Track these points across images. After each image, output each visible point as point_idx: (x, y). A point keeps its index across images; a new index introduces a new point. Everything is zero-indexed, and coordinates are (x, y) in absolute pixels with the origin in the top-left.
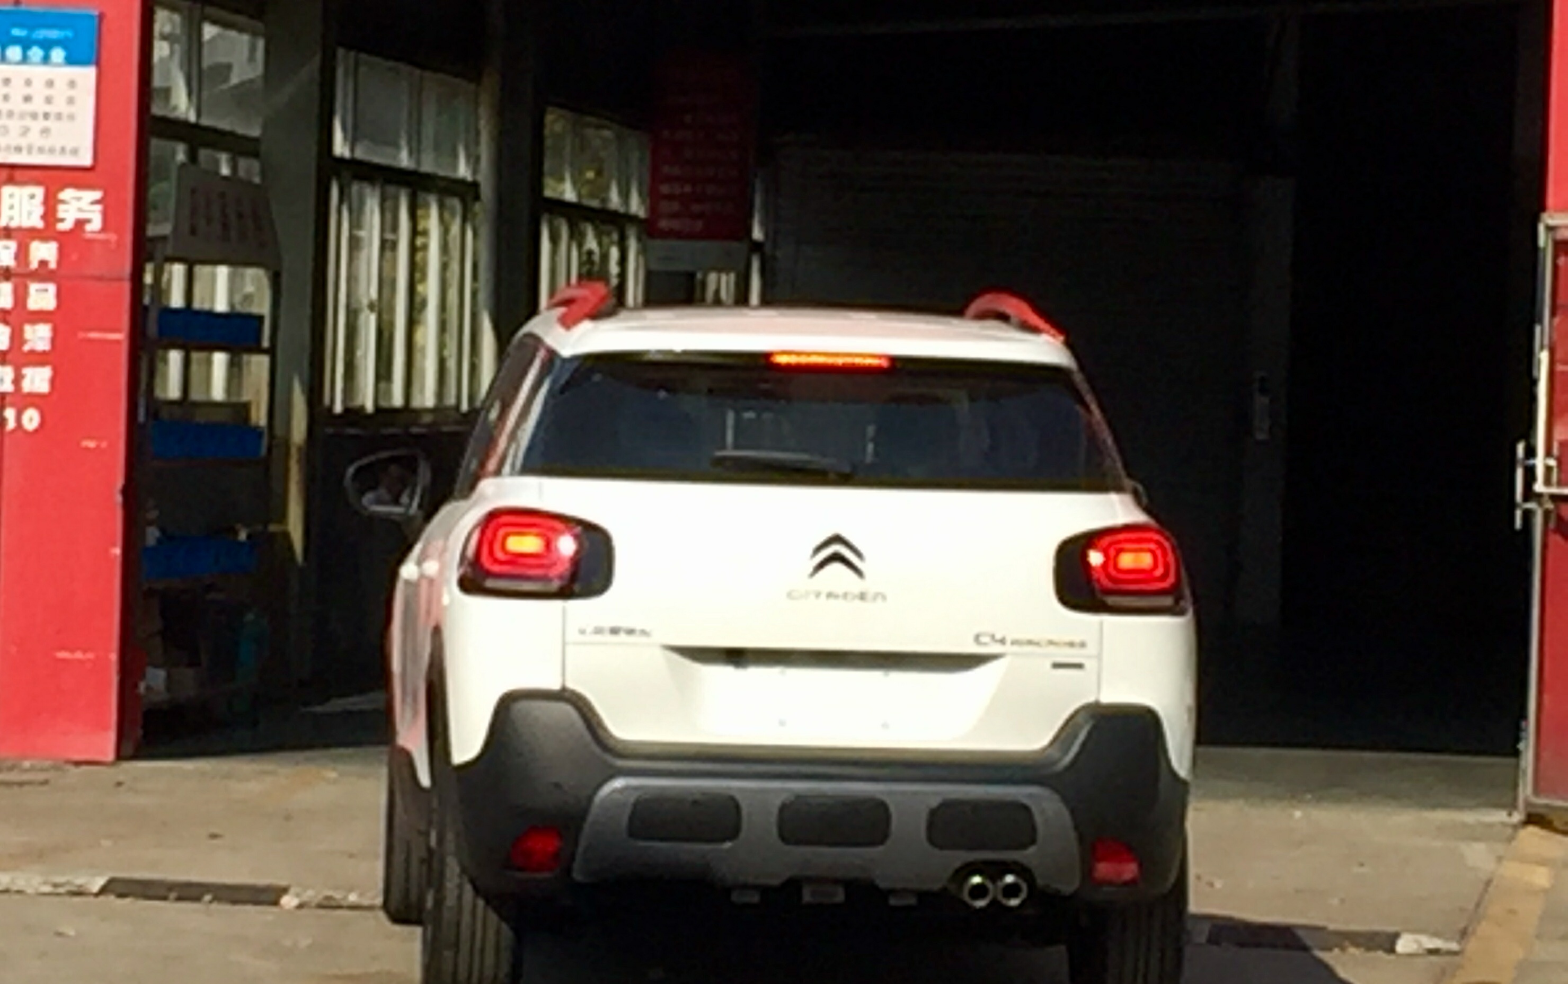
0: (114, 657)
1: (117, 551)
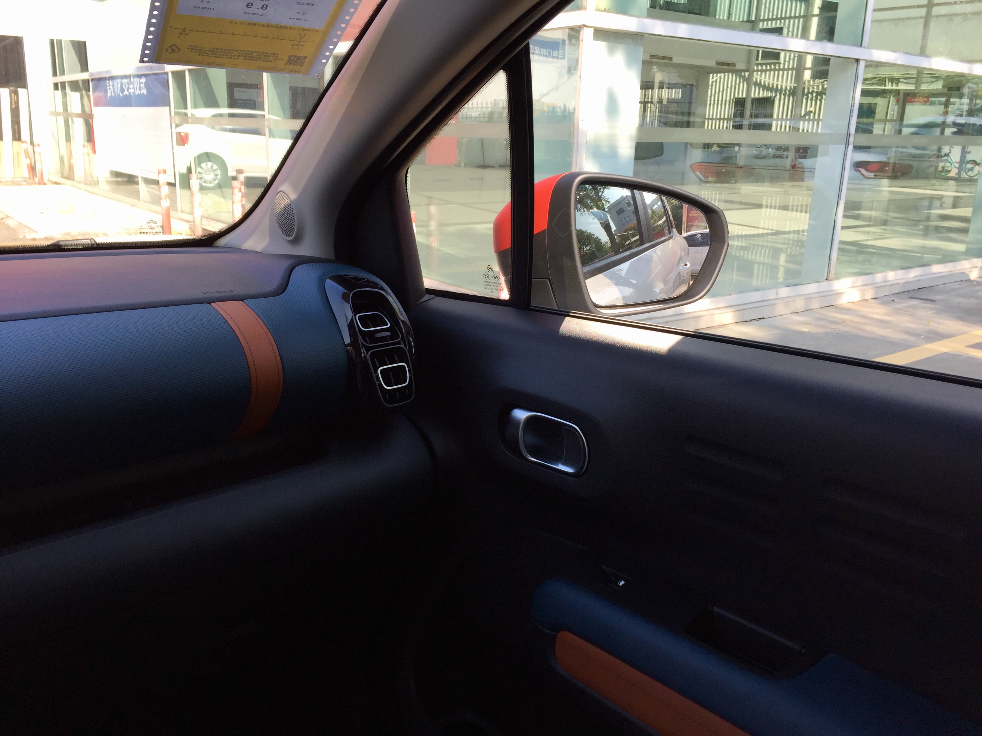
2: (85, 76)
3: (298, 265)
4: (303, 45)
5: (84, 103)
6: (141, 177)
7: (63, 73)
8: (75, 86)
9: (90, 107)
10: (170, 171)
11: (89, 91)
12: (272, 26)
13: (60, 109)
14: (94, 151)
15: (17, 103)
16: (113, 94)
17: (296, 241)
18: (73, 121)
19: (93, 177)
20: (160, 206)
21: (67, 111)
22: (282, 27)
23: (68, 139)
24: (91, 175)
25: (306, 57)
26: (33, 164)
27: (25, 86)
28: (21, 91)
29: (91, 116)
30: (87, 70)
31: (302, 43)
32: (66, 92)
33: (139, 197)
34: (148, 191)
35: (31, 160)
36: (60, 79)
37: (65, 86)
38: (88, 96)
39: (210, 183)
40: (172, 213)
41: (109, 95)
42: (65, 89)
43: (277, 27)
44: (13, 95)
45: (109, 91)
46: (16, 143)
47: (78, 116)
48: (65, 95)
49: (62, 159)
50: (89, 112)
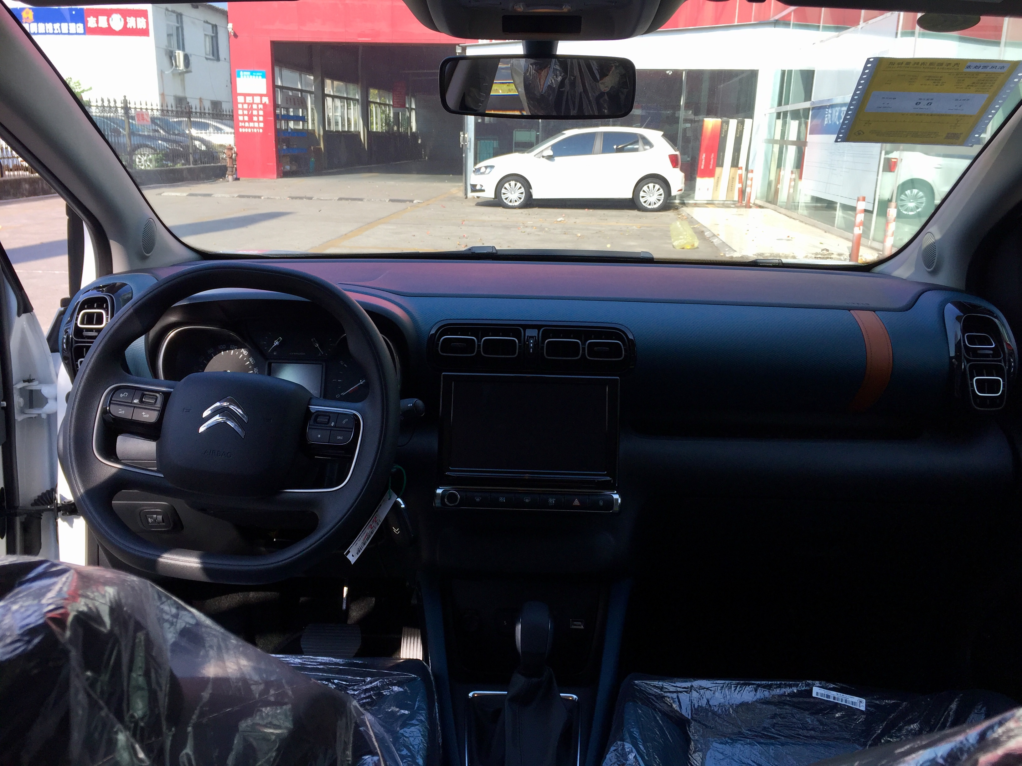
0: (275, 164)
1: (274, 149)
2: (807, 105)
3: (929, 290)
4: (959, 126)
5: (801, 130)
6: (840, 203)
7: (787, 103)
8: (796, 114)
9: (805, 135)
10: (870, 198)
11: (808, 119)
12: (934, 115)
13: (778, 137)
14: (800, 178)
15: (742, 132)
16: (830, 122)
17: (934, 272)
18: (787, 148)
19: (794, 203)
20: (852, 233)
21: (784, 138)
22: (942, 115)
23: (779, 166)
24: (793, 199)
25: (961, 134)
26: (744, 189)
27: (751, 117)
28: (748, 122)
29: (805, 143)
30: (810, 99)
31: (958, 125)
32: (786, 120)
33: (834, 223)
34: (844, 217)
35: (742, 185)
36: (784, 108)
37: (787, 115)
38: (806, 124)
39: (912, 211)
40: (863, 241)
41: (826, 123)
42: (787, 118)
43: (938, 115)
44: (739, 124)
45: (826, 119)
46: (733, 169)
47: (793, 143)
48: (784, 124)
49: (770, 184)
50: (804, 140)
